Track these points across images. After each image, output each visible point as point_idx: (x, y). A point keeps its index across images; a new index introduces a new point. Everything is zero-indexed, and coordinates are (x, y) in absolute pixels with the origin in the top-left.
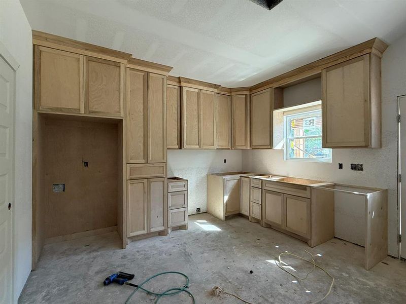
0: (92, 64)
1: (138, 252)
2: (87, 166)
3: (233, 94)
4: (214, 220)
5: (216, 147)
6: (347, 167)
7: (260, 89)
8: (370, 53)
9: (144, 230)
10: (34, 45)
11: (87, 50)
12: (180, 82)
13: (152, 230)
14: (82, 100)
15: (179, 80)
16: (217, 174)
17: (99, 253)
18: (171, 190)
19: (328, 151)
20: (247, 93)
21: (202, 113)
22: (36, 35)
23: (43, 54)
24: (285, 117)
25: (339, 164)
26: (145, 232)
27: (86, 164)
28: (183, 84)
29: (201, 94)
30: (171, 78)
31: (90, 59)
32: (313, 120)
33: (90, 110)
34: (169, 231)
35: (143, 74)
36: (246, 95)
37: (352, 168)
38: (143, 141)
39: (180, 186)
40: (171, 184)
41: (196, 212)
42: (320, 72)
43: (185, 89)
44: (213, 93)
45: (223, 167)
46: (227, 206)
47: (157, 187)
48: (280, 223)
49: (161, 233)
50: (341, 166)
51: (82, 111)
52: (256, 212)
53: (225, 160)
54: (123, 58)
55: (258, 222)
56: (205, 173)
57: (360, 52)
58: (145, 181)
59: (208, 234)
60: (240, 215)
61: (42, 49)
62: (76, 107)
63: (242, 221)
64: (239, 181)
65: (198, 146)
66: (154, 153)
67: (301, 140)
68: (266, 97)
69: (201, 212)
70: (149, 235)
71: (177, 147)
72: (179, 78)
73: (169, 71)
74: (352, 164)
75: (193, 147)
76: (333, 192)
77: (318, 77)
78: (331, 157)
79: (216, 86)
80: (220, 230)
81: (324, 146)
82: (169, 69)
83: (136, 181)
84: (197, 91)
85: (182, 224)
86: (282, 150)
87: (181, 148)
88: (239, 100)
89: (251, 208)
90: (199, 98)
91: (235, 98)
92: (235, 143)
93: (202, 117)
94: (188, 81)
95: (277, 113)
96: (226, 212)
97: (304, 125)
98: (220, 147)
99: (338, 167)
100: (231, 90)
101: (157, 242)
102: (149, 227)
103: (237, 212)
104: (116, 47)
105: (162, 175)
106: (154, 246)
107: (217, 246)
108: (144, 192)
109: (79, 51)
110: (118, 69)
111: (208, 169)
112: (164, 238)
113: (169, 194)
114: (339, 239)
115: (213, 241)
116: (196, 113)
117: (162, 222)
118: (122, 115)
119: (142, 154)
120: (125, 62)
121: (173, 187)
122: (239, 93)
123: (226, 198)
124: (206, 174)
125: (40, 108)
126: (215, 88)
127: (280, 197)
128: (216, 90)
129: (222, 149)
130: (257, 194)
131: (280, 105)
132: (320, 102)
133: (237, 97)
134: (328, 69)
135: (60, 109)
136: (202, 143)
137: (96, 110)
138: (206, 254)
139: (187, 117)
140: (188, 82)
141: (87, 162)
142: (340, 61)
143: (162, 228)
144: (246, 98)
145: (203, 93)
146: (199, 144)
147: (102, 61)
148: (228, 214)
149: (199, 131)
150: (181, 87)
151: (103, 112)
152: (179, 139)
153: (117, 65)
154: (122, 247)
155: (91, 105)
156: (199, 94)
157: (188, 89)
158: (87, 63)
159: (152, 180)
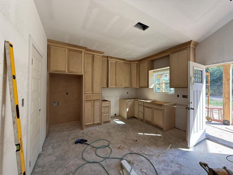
0: (71, 52)
1: (89, 131)
2: (68, 94)
3: (131, 63)
4: (122, 119)
5: (123, 87)
6: (181, 96)
7: (144, 61)
8: (190, 47)
10: (48, 45)
11: (69, 46)
12: (108, 58)
13: (95, 123)
14: (66, 67)
15: (107, 57)
16: (124, 99)
17: (72, 131)
18: (103, 105)
19: (172, 89)
20: (138, 62)
22: (49, 41)
23: (51, 48)
24: (154, 73)
26: (92, 123)
27: (67, 94)
28: (109, 59)
30: (103, 56)
31: (70, 50)
32: (167, 75)
33: (70, 71)
34: (102, 123)
35: (92, 55)
37: (183, 97)
38: (91, 84)
39: (107, 104)
40: (103, 103)
41: (114, 116)
42: (169, 54)
43: (110, 61)
44: (122, 63)
45: (127, 96)
46: (128, 113)
47: (97, 104)
48: (151, 121)
49: (98, 124)
50: (178, 96)
51: (66, 72)
52: (141, 116)
53: (128, 93)
54: (83, 49)
55: (142, 120)
56: (118, 98)
57: (186, 46)
58: (92, 101)
59: (119, 125)
60: (134, 117)
61: (51, 46)
62: (64, 70)
63: (135, 120)
64: (134, 102)
65: (115, 86)
66: (97, 89)
67: (164, 84)
68: (146, 64)
69: (117, 115)
70: (94, 125)
71: (106, 86)
72: (107, 56)
73: (103, 54)
74: (183, 95)
75: (113, 86)
76: (175, 107)
77: (168, 56)
78: (174, 92)
79: (124, 60)
80: (124, 123)
81: (170, 87)
82: (102, 53)
83: (88, 101)
84: (115, 62)
85: (108, 120)
86: (153, 88)
87: (108, 87)
88: (134, 66)
89: (139, 114)
90: (116, 65)
91: (132, 65)
92: (132, 85)
93: (117, 73)
94: (111, 58)
95: (151, 72)
96: (127, 116)
97: (163, 77)
98: (125, 87)
99: (177, 96)
100: (130, 61)
101: (97, 128)
102: (94, 121)
103: (133, 116)
104: (81, 44)
105: (99, 99)
106: (96, 129)
107: (123, 130)
108: (92, 106)
109: (65, 47)
110: (81, 54)
111: (120, 96)
112: (100, 126)
113: (102, 107)
114: (178, 129)
115: (121, 128)
116: (114, 72)
117: (99, 119)
118: (83, 73)
119: (91, 90)
120: (84, 50)
121: (104, 104)
122: (134, 62)
123: (128, 109)
125: (50, 71)
126: (123, 60)
127: (151, 109)
128: (124, 61)
129: (126, 87)
130: (141, 108)
131: (152, 68)
132: (169, 67)
134: (173, 53)
135: (58, 71)
136: (117, 85)
137: (72, 71)
138: (117, 133)
140: (112, 58)
141: (67, 93)
142: (177, 50)
143: (99, 122)
144: (137, 65)
145: (118, 63)
146: (116, 85)
147: (75, 50)
148: (128, 117)
149: (116, 79)
150: (108, 60)
151: (75, 72)
152: (107, 83)
153: (81, 52)
154: (82, 129)
155: (70, 69)
156: (116, 63)
157: (111, 61)
158: (69, 52)
159: (95, 101)
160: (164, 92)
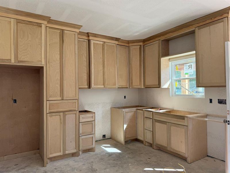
0: (20, 25)
1: (56, 169)
2: (16, 102)
3: (130, 45)
4: (116, 144)
5: (117, 86)
6: (215, 101)
7: (152, 41)
8: (228, 17)
9: (60, 152)
11: (17, 14)
12: (88, 36)
13: (67, 152)
15: (88, 35)
16: (119, 108)
17: (25, 170)
18: (82, 120)
19: (201, 89)
20: (141, 44)
21: (106, 61)
24: (170, 63)
25: (210, 99)
26: (61, 154)
27: (15, 101)
28: (91, 38)
29: (105, 45)
30: (81, 33)
31: (18, 21)
32: (191, 65)
33: (19, 59)
34: (80, 153)
35: (59, 31)
36: (140, 45)
37: (219, 103)
38: (59, 83)
39: (89, 117)
40: (82, 116)
41: (101, 138)
42: (194, 29)
43: (92, 42)
44: (114, 46)
45: (123, 102)
46: (126, 132)
47: (71, 118)
48: (166, 146)
49: (73, 155)
50: (211, 101)
51: (13, 61)
52: (148, 138)
53: (125, 97)
54: (44, 20)
55: (151, 145)
56: (108, 107)
57: (221, 16)
58: (61, 114)
59: (110, 155)
60: (137, 140)
62: (8, 58)
63: (138, 145)
64: (136, 113)
65: (103, 86)
66: (70, 91)
68: (155, 47)
69: (106, 138)
70: (65, 156)
71: (87, 87)
72: (88, 33)
73: (79, 28)
74: (219, 100)
75: (99, 86)
76: (206, 121)
77: (193, 32)
78: (204, 94)
79: (117, 39)
80: (119, 151)
81: (198, 86)
82: (79, 27)
83: (54, 114)
84: (102, 43)
85: (91, 147)
86: (168, 89)
88: (135, 50)
89: (145, 134)
90: (103, 49)
91: (131, 48)
92: (132, 83)
93: (106, 63)
94: (95, 35)
95: (164, 60)
96: (125, 137)
97: (185, 69)
98: (120, 87)
99: (209, 101)
100: (128, 42)
101: (71, 162)
102: (64, 150)
103: (135, 138)
104: (38, 12)
105: (75, 109)
106: (68, 165)
107: (117, 164)
108: (61, 123)
110: (40, 28)
111: (111, 103)
112: (76, 158)
113: (80, 124)
114: (211, 157)
115: (114, 160)
116: (101, 60)
117: (75, 147)
118: (43, 64)
119: (59, 93)
120: (45, 23)
121: (83, 118)
122: (135, 44)
123: (125, 126)
124: (110, 107)
126: (116, 40)
127: (166, 125)
128: (117, 42)
129: (122, 88)
130: (149, 124)
131: (166, 53)
132: (194, 52)
133: (133, 47)
134: (200, 27)
136: (106, 83)
137: (23, 60)
138: (108, 170)
139: (94, 63)
140: (95, 37)
141: (16, 100)
142: (207, 22)
143: (75, 151)
144: (140, 48)
145: (107, 45)
146: (104, 84)
147: (28, 23)
148: (127, 140)
149: (104, 74)
150: (89, 40)
151: (28, 62)
152: (88, 81)
153: (39, 25)
154: (43, 166)
155: (19, 56)
156: (103, 45)
157: (95, 42)
158: (17, 24)
159: (66, 113)
160: (187, 94)
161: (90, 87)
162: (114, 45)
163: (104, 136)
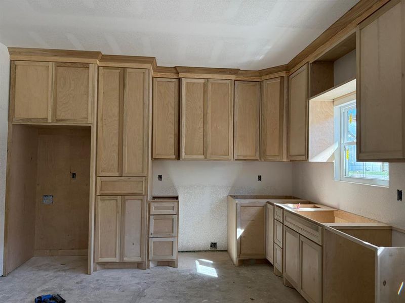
0: (61, 69)
2: (75, 177)
3: (264, 78)
4: (226, 262)
9: (116, 257)
10: (11, 61)
12: (178, 73)
13: (126, 259)
14: (50, 109)
15: (176, 70)
20: (283, 74)
21: (209, 111)
22: (12, 51)
23: (18, 68)
24: (336, 107)
25: (398, 190)
26: (117, 260)
27: (74, 175)
28: (181, 75)
29: (209, 85)
30: (164, 69)
31: (59, 65)
33: (58, 118)
34: (151, 265)
35: (119, 71)
36: (282, 77)
39: (168, 208)
41: (209, 248)
43: (184, 82)
44: (227, 84)
46: (240, 243)
47: (133, 207)
50: (400, 195)
51: (50, 120)
52: (278, 261)
53: (260, 178)
54: (92, 57)
55: (282, 276)
58: (119, 198)
61: (17, 63)
64: (265, 209)
65: (202, 157)
70: (123, 265)
71: (174, 157)
72: (175, 68)
75: (195, 157)
78: (388, 179)
79: (235, 71)
81: (361, 160)
82: (149, 60)
83: (107, 197)
84: (202, 81)
85: (169, 258)
87: (178, 159)
88: (272, 88)
89: (275, 253)
90: (205, 92)
92: (265, 151)
93: (209, 116)
99: (396, 196)
100: (260, 73)
101: (128, 275)
102: (122, 255)
103: (261, 257)
105: (141, 192)
108: (118, 212)
109: (48, 58)
111: (229, 188)
113: (151, 217)
116: (200, 112)
117: (139, 252)
119: (116, 165)
121: (156, 208)
122: (272, 76)
123: (240, 232)
124: (226, 195)
125: (14, 120)
126: (230, 73)
127: (297, 240)
128: (233, 77)
129: (245, 160)
133: (269, 82)
135: (30, 120)
137: (63, 118)
139: (186, 118)
140: (189, 72)
141: (75, 174)
143: (139, 259)
144: (282, 83)
145: (212, 84)
146: (204, 153)
147: (70, 64)
148: (242, 258)
149: (205, 135)
150: (179, 80)
152: (177, 147)
153: (86, 66)
155: (58, 113)
156: (205, 85)
157: (189, 80)
158: (56, 70)
159: (127, 197)
161: (178, 157)
162: (228, 82)
163: (214, 245)
